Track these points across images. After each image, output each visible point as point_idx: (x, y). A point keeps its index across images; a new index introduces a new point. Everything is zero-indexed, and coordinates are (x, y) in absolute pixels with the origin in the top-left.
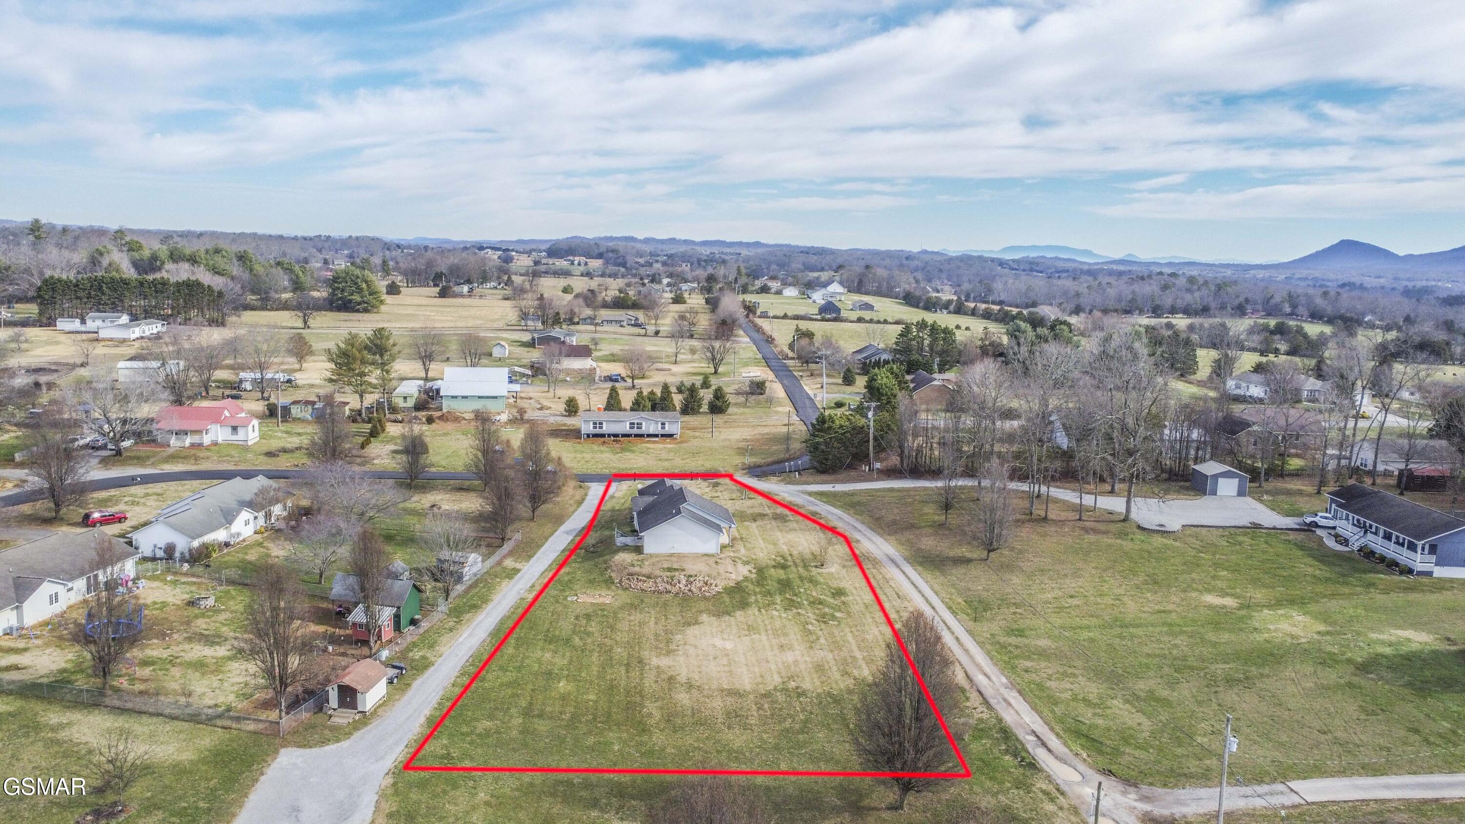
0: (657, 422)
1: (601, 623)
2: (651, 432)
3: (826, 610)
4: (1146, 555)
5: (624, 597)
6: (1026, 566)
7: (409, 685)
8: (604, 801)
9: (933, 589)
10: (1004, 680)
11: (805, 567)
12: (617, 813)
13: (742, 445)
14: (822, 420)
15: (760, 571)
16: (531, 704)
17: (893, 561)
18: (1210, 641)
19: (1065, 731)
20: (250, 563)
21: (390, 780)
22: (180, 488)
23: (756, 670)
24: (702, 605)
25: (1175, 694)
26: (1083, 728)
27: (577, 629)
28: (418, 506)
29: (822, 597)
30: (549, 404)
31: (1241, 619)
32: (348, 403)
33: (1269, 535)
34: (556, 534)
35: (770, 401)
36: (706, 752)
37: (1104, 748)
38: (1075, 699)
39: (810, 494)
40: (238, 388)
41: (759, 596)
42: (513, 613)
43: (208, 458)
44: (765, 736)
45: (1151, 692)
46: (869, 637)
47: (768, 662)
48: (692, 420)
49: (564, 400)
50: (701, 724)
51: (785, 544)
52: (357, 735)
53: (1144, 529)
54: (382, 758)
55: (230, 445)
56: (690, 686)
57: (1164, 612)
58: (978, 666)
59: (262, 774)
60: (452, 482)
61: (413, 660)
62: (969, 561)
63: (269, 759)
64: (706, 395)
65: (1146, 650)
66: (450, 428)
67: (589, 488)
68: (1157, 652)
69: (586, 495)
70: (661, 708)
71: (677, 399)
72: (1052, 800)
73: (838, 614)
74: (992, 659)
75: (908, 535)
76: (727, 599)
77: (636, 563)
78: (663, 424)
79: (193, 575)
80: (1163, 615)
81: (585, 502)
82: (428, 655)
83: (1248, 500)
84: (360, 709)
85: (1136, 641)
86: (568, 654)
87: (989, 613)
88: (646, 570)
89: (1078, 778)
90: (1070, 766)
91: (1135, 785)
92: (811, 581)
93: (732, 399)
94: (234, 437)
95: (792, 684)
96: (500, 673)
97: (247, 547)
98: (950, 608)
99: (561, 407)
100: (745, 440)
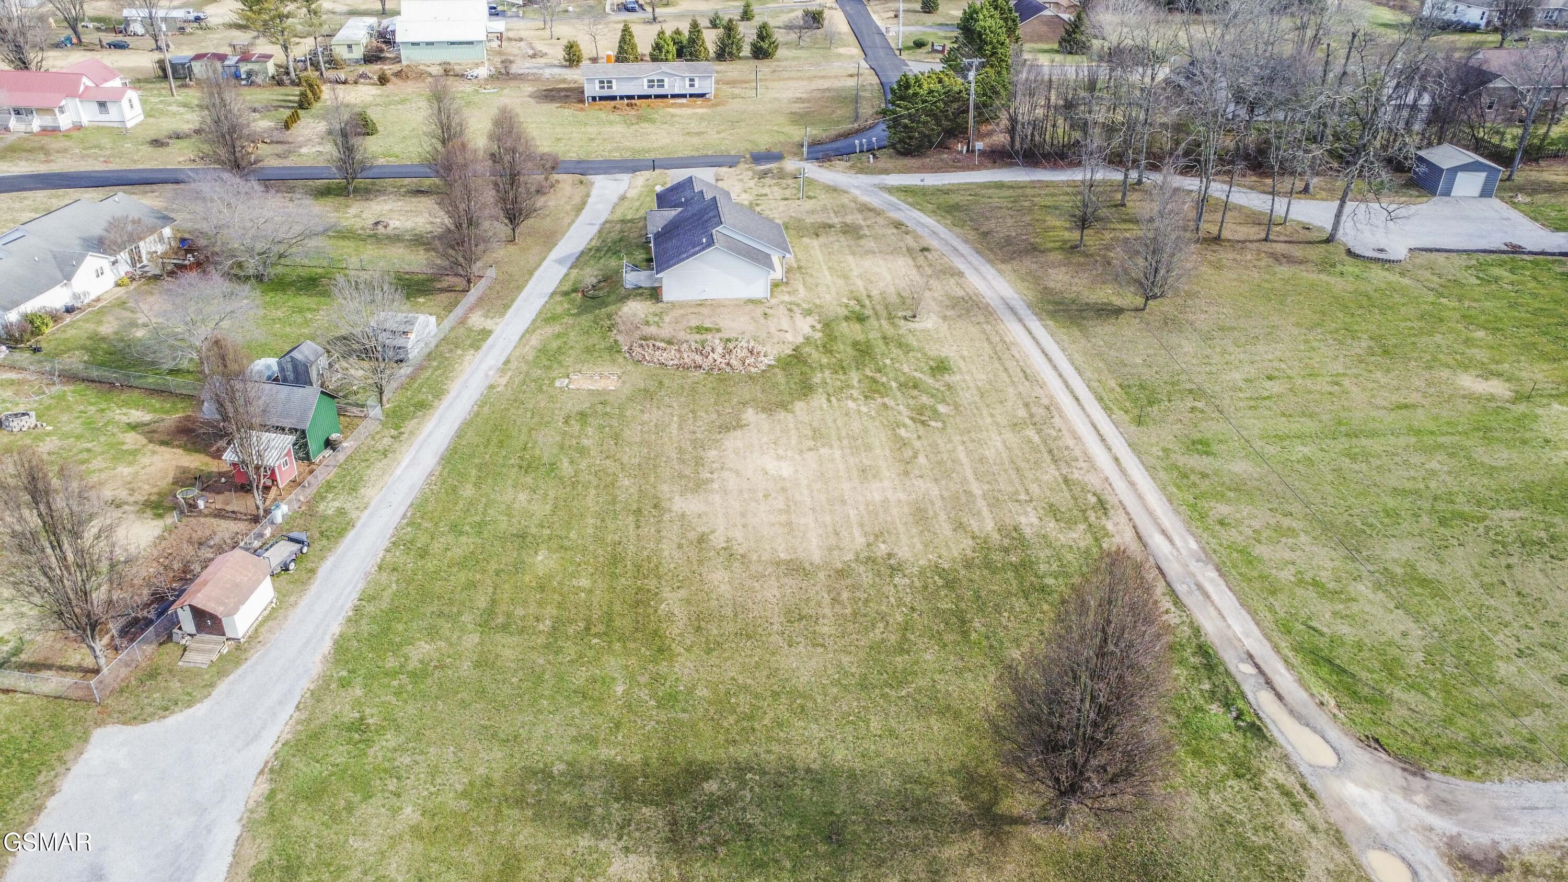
0: (683, 78)
1: (601, 428)
2: (677, 92)
3: (925, 399)
4: (1365, 302)
5: (637, 378)
6: (1202, 320)
7: (313, 571)
8: (599, 810)
9: (1073, 364)
10: (1193, 545)
11: (891, 318)
12: (620, 838)
13: (796, 108)
14: (905, 84)
15: (827, 325)
16: (494, 601)
17: (1012, 310)
18: (1482, 464)
19: (1294, 649)
20: (103, 339)
21: (264, 787)
22: (17, 205)
23: (828, 519)
24: (746, 391)
25: (1448, 570)
26: (1322, 643)
27: (567, 443)
28: (357, 224)
29: (917, 375)
30: (545, 49)
31: (1520, 420)
32: (270, 57)
33: (1536, 264)
34: (545, 264)
35: (831, 39)
36: (756, 697)
37: (1359, 688)
38: (1300, 582)
39: (890, 190)
40: (124, 32)
41: (827, 373)
42: (477, 415)
43: (65, 150)
44: (845, 659)
45: (1410, 565)
46: (989, 453)
47: (843, 502)
48: (730, 69)
49: (565, 42)
50: (749, 637)
51: (860, 276)
52: (222, 687)
53: (1356, 256)
54: (256, 737)
55: (100, 129)
56: (729, 554)
57: (1406, 406)
58: (1151, 514)
59: (52, 793)
60: (406, 181)
61: (325, 518)
62: (1118, 311)
63: (69, 755)
64: (747, 32)
65: (1392, 481)
66: (410, 90)
67: (592, 184)
68: (1408, 485)
69: (588, 195)
70: (688, 602)
71: (710, 38)
72: (1297, 807)
73: (942, 408)
74: (1170, 501)
75: (1028, 263)
76: (780, 377)
77: (651, 319)
78: (692, 80)
79: (12, 368)
80: (1404, 412)
81: (588, 208)
82: (348, 506)
83: (1495, 202)
84: (229, 634)
85: (1375, 462)
86: (552, 494)
87: (1156, 407)
88: (666, 332)
89: (1329, 759)
90: (1314, 730)
91: (1419, 772)
92: (900, 345)
93: (779, 36)
94: (104, 117)
95: (882, 550)
96: (450, 538)
97: (102, 312)
98: (1100, 399)
99: (559, 54)
100: (800, 100)
